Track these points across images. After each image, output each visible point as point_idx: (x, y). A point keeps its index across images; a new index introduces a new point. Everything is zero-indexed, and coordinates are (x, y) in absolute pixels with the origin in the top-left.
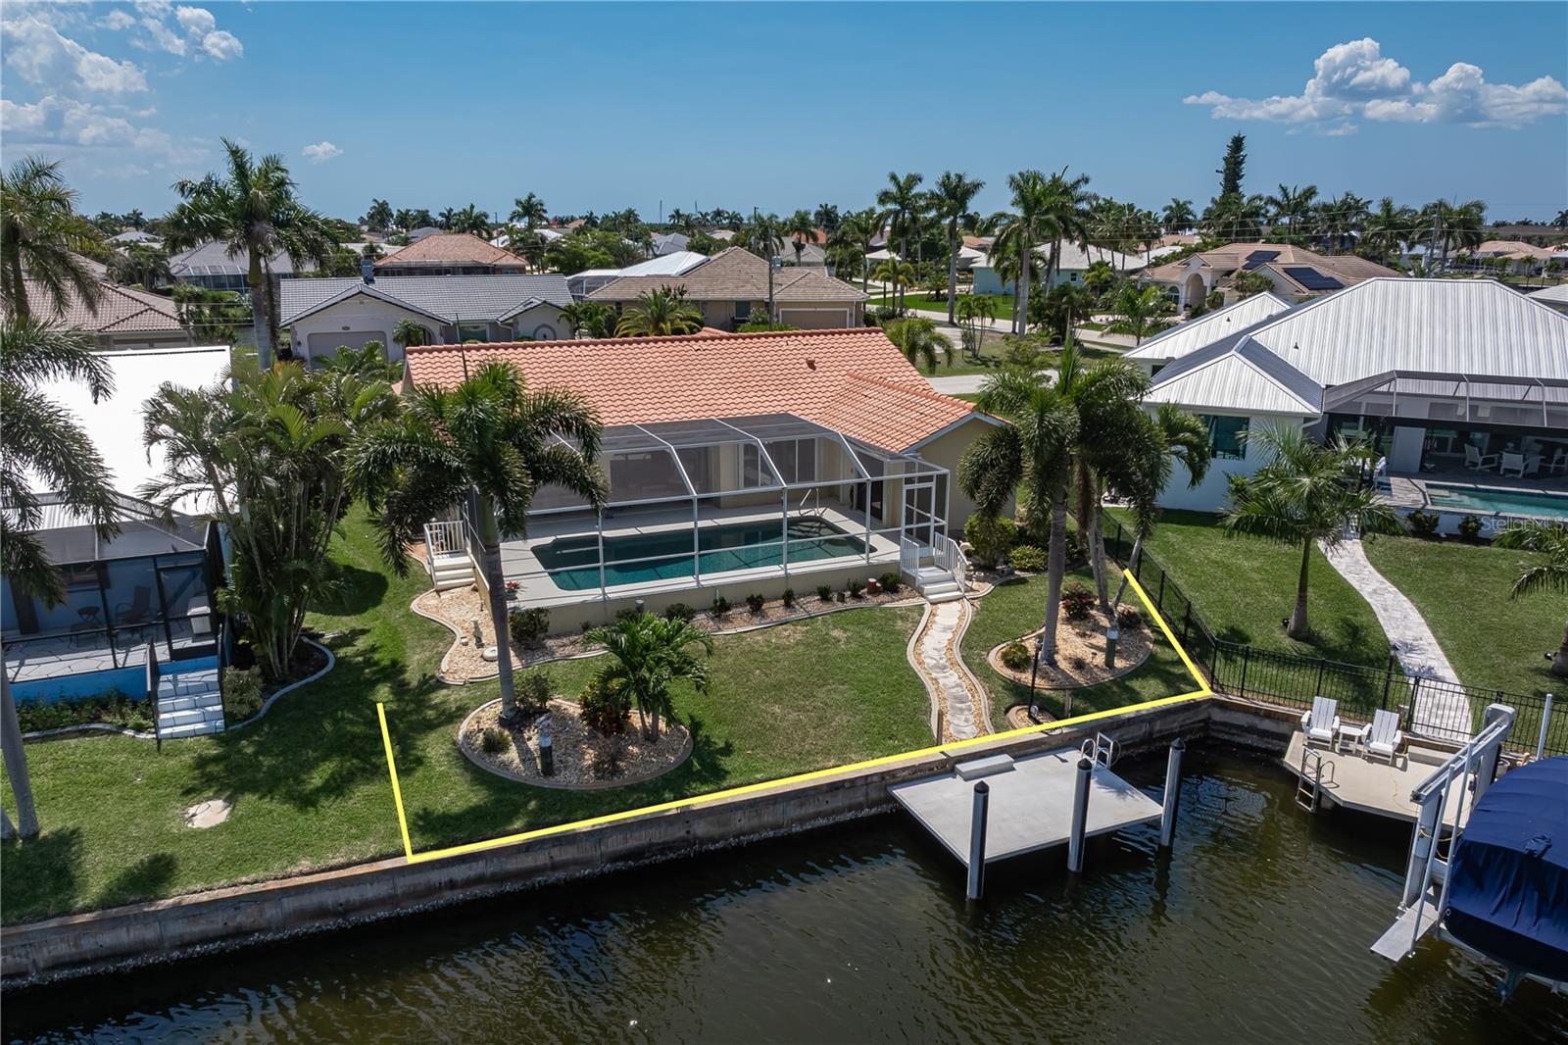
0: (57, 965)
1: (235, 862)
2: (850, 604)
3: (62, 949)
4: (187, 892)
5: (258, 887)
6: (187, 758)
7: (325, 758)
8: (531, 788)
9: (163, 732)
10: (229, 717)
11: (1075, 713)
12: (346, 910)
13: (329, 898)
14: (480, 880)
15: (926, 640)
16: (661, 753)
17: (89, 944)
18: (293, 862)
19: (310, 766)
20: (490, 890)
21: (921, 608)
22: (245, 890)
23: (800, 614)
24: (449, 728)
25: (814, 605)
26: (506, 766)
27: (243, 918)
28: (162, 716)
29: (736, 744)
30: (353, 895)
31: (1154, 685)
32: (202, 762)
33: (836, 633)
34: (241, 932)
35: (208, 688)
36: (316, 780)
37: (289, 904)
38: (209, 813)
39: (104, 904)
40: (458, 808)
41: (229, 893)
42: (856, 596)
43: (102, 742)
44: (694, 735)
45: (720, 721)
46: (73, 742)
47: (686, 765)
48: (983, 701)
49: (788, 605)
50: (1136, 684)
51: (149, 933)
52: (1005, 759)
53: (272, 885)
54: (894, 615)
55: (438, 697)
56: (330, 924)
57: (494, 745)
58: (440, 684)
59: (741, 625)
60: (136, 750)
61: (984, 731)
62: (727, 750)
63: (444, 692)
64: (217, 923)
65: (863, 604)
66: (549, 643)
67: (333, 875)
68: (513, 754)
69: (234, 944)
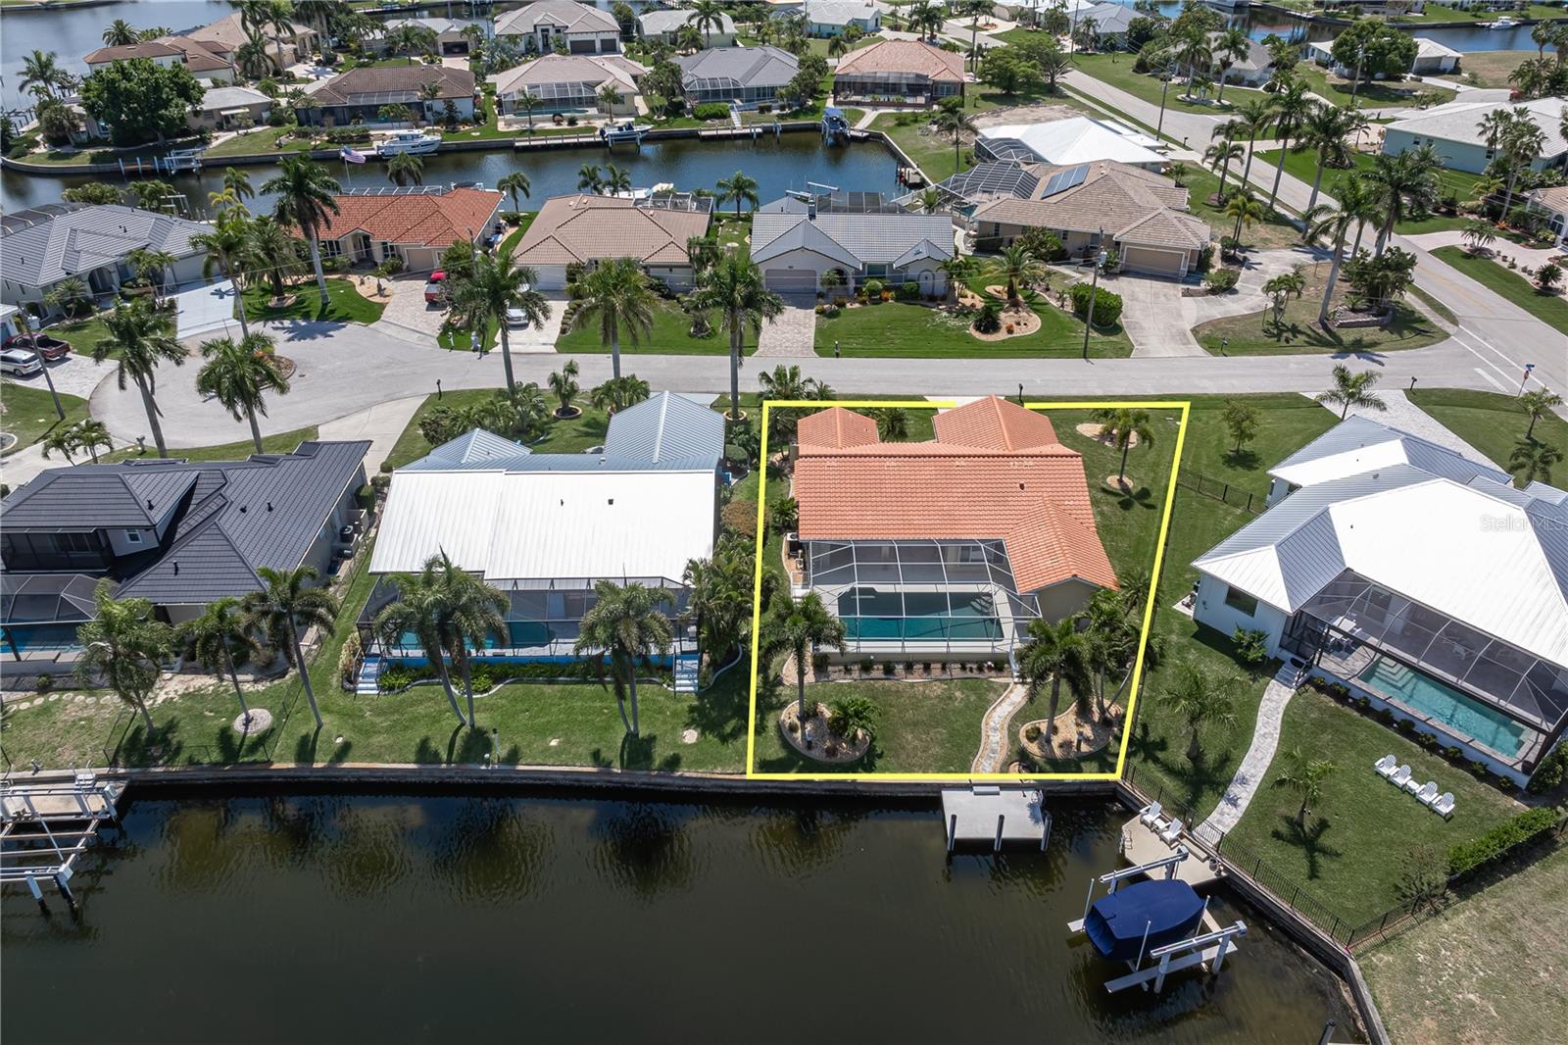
0: (643, 784)
1: (698, 763)
2: (975, 674)
3: (645, 780)
4: (685, 772)
5: (704, 775)
6: (686, 705)
7: (732, 717)
8: (801, 754)
9: (678, 689)
10: (700, 687)
11: (1041, 771)
12: (731, 788)
13: (725, 783)
14: (776, 788)
15: (998, 709)
16: (854, 751)
17: (653, 780)
18: (716, 767)
19: (727, 720)
20: (779, 791)
21: (1008, 685)
22: (699, 775)
23: (947, 676)
24: (779, 712)
25: (956, 671)
26: (795, 739)
27: (698, 783)
28: (678, 682)
29: (886, 752)
30: (734, 784)
31: (1095, 765)
32: (692, 709)
33: (958, 694)
34: (697, 787)
35: (693, 671)
36: (728, 729)
37: (713, 782)
38: (691, 736)
39: (659, 769)
40: (774, 757)
41: (694, 775)
42: (980, 669)
43: (655, 688)
44: (871, 742)
45: (883, 738)
46: (646, 686)
47: (861, 759)
48: (1001, 756)
49: (944, 668)
50: (1083, 765)
51: (670, 781)
52: (997, 789)
53: (708, 776)
54: (992, 688)
55: (779, 689)
56: (725, 791)
57: (793, 729)
58: (781, 683)
59: (916, 678)
60: (667, 696)
61: (994, 772)
62: (880, 756)
63: (781, 688)
64: (690, 783)
65: (980, 676)
66: (830, 668)
67: (727, 777)
68: (799, 734)
69: (695, 790)
